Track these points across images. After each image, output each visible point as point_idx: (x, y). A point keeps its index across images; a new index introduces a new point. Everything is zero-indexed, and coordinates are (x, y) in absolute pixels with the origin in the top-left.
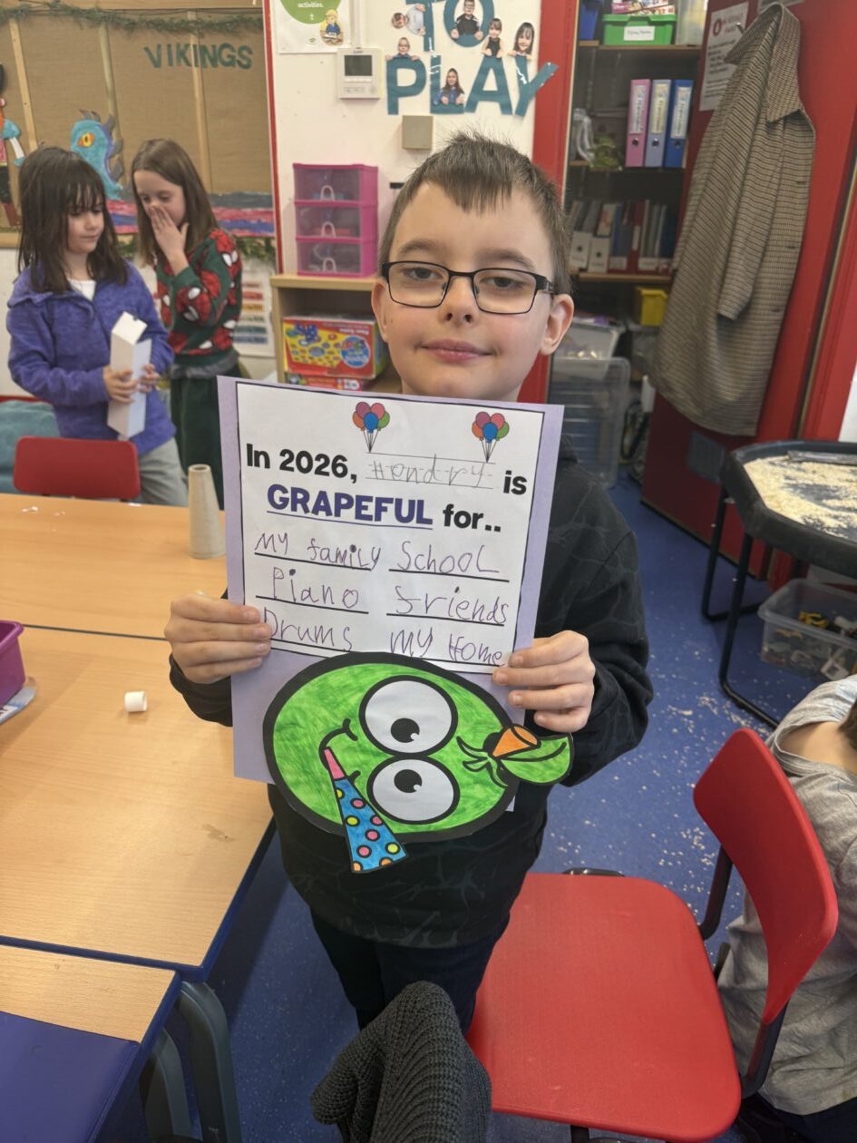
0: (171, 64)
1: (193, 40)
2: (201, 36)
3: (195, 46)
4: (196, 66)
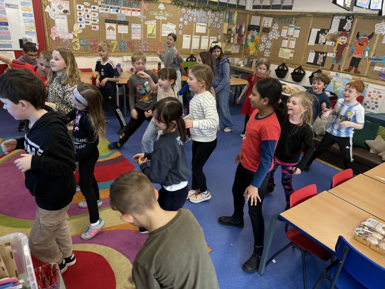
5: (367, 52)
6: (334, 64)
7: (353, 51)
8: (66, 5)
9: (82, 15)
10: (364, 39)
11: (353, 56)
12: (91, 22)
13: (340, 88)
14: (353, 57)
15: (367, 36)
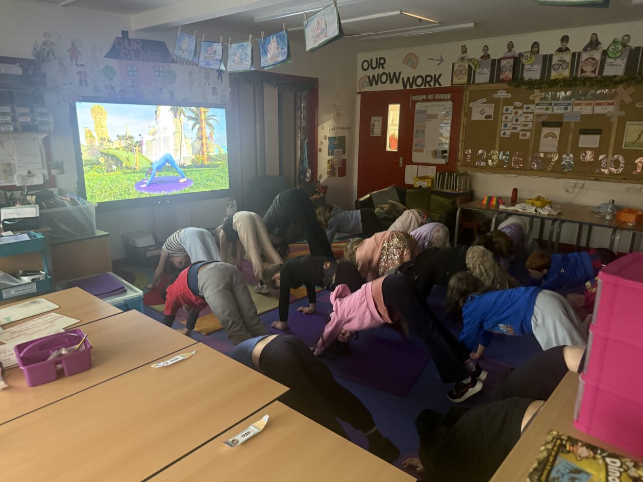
8: (490, 110)
9: (508, 120)
12: (520, 128)
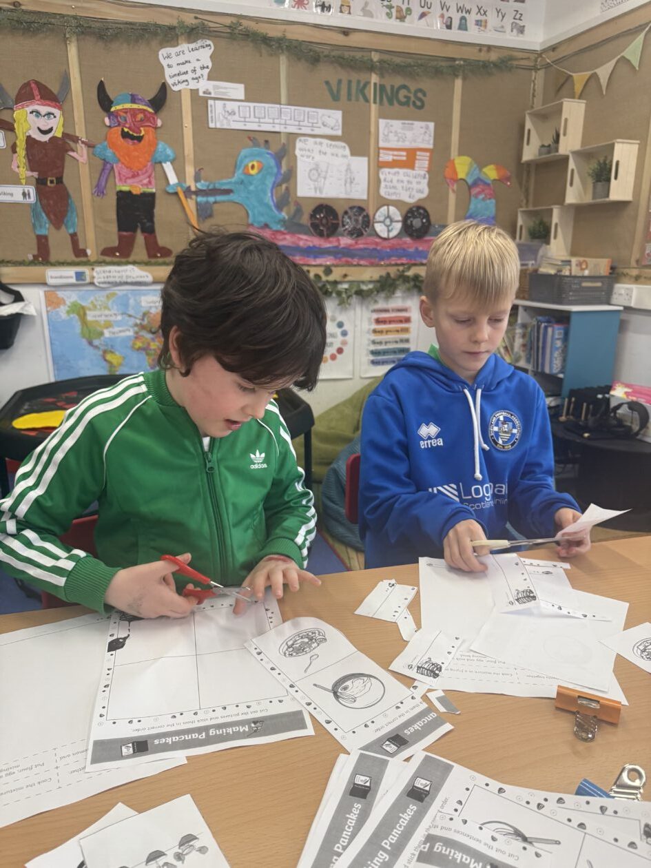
0: (349, 99)
1: (374, 78)
2: (382, 76)
3: (375, 84)
4: (375, 102)
5: (168, 168)
6: (43, 232)
7: (113, 168)
10: (134, 113)
11: (118, 189)
13: (116, 329)
14: (121, 192)
15: (141, 101)
